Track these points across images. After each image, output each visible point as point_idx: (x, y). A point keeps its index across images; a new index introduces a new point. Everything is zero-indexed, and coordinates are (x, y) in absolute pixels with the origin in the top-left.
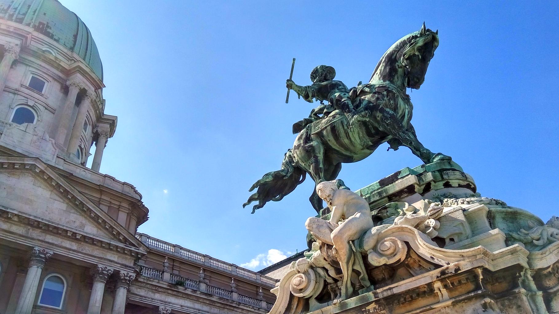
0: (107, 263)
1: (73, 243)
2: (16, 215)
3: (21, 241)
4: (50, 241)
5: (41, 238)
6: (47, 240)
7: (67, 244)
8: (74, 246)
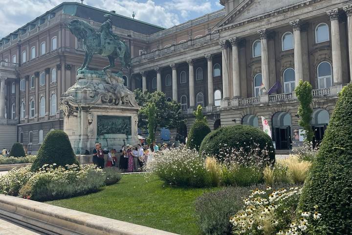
0: (332, 7)
1: (309, 8)
2: (274, 13)
3: (283, 23)
4: (297, 14)
5: (292, 16)
6: (295, 15)
7: (306, 10)
8: (310, 9)
